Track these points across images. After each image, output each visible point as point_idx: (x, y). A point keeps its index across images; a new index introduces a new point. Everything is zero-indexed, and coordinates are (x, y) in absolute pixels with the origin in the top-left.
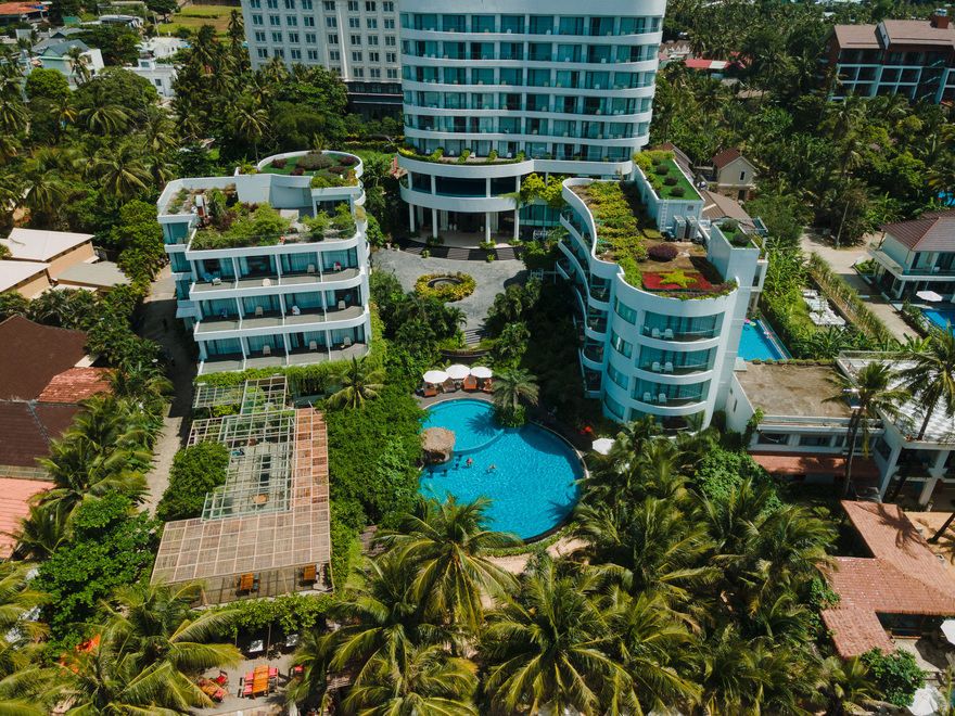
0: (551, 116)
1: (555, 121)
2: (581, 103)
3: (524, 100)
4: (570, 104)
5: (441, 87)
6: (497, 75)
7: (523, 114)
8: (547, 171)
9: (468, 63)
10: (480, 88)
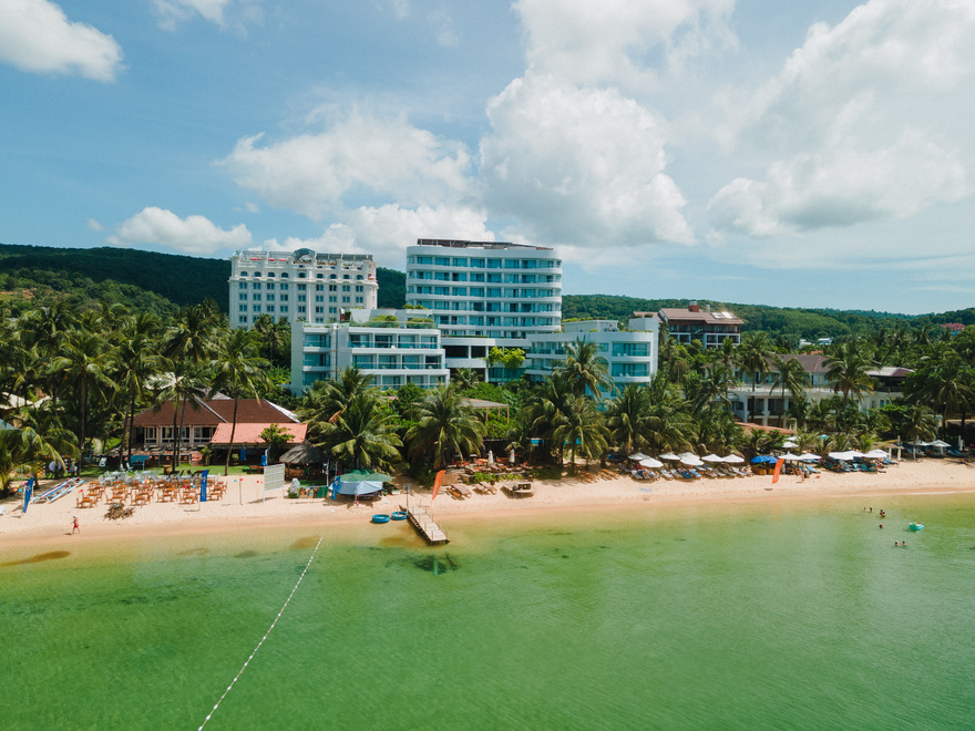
0: (502, 314)
1: (505, 317)
2: (520, 306)
3: (485, 305)
4: (513, 307)
5: (433, 296)
6: (468, 290)
7: (485, 313)
8: (503, 345)
9: (451, 283)
10: (458, 298)
